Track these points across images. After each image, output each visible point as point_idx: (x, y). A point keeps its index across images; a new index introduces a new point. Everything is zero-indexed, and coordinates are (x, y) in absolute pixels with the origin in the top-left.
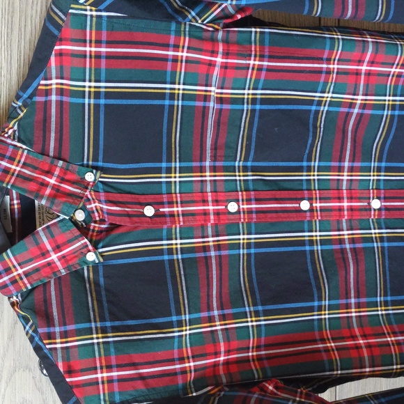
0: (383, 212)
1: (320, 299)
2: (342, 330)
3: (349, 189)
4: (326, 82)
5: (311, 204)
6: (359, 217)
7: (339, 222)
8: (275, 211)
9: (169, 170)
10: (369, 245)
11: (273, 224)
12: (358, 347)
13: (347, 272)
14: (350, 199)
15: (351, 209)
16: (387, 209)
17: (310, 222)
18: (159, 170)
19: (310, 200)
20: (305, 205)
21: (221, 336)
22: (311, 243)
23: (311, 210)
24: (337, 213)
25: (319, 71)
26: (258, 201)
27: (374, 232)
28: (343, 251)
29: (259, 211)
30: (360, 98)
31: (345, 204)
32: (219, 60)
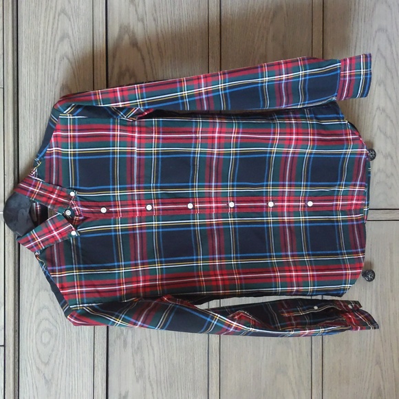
0: (236, 209)
1: (197, 255)
2: (210, 271)
3: (216, 197)
4: (196, 143)
5: (194, 205)
6: (222, 212)
7: (211, 215)
8: (173, 209)
9: (114, 190)
10: (227, 227)
11: (172, 216)
12: (217, 280)
13: (213, 241)
14: (216, 202)
15: (217, 208)
16: (238, 207)
17: (194, 215)
18: (109, 190)
19: (193, 203)
20: (190, 206)
21: (141, 273)
22: (194, 226)
23: (194, 208)
24: (209, 210)
25: (191, 138)
26: (163, 204)
27: (231, 220)
28: (212, 230)
29: (163, 209)
30: (216, 150)
31: (214, 205)
32: (136, 135)
